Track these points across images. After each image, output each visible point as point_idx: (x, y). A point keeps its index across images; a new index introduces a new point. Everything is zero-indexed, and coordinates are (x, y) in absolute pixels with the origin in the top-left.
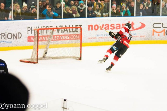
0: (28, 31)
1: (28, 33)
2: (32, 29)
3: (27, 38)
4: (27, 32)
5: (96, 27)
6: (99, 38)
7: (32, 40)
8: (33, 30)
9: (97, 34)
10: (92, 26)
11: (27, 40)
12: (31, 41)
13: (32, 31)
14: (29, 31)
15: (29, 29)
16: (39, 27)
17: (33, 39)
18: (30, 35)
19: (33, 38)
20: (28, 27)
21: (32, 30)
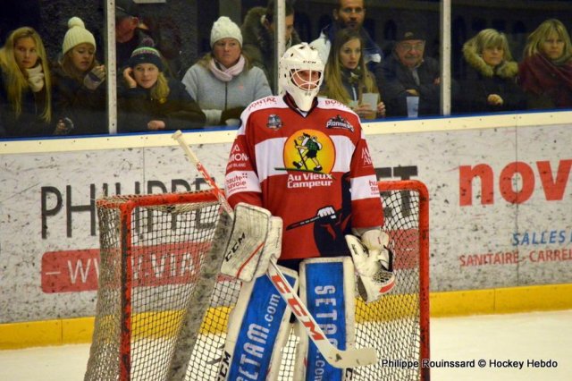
0: (46, 214)
1: (45, 227)
2: (73, 204)
3: (39, 265)
4: (40, 221)
5: (518, 184)
6: (535, 256)
7: (73, 278)
8: (80, 209)
9: (521, 230)
10: (484, 171)
11: (39, 282)
12: (66, 287)
13: (75, 215)
14: (50, 220)
15: (54, 202)
16: (118, 186)
17: (77, 273)
18: (58, 240)
19: (79, 263)
20: (46, 190)
21: (71, 209)
